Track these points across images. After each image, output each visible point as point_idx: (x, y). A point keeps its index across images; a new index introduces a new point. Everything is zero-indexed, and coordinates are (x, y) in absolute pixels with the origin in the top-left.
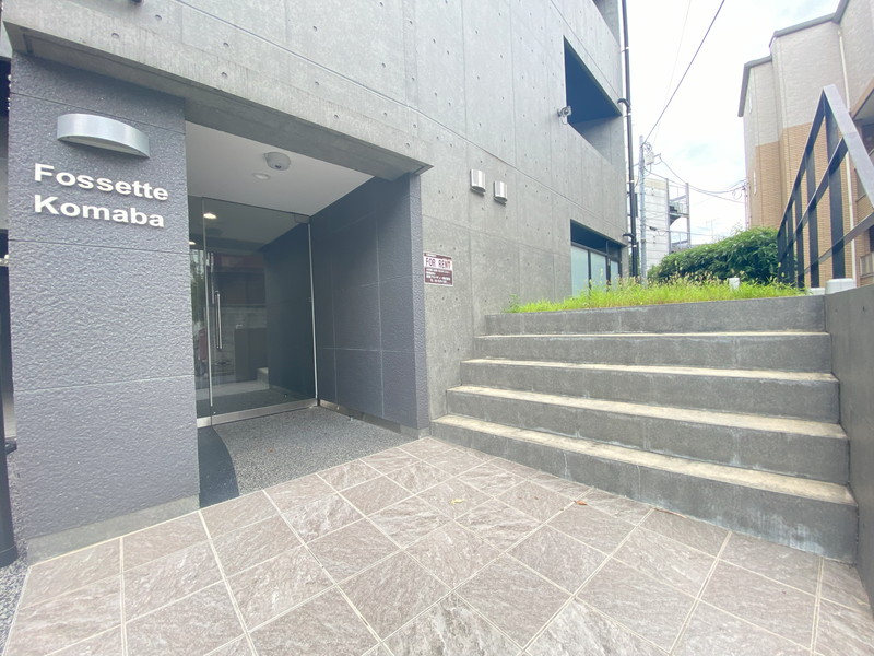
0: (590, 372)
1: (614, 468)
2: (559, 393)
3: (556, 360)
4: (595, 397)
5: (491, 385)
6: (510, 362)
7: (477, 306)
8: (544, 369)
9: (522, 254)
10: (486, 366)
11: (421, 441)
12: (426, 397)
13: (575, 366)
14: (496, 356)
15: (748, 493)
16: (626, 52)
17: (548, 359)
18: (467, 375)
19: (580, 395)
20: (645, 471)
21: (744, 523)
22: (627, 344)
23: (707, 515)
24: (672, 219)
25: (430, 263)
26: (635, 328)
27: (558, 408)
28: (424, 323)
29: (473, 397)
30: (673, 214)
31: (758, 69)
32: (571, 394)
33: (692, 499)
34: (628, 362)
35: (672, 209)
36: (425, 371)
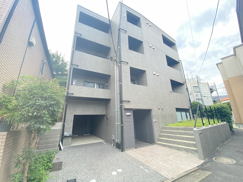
0: (177, 136)
1: (179, 148)
2: (173, 139)
3: (173, 134)
4: (178, 139)
5: (164, 138)
6: (166, 134)
7: (161, 125)
8: (171, 136)
9: (167, 116)
10: (163, 135)
11: (155, 145)
12: (155, 139)
13: (175, 135)
14: (164, 133)
15: (192, 149)
16: (184, 73)
17: (172, 134)
18: (160, 136)
19: (176, 139)
20: (182, 148)
21: (192, 153)
22: (181, 132)
23: (189, 152)
24: (212, 92)
25: (154, 120)
26: (183, 130)
27: (173, 141)
28: (154, 128)
29: (162, 139)
30: (212, 91)
31: (219, 65)
32: (175, 139)
33: (187, 151)
34: (182, 135)
35: (211, 89)
36: (155, 135)
